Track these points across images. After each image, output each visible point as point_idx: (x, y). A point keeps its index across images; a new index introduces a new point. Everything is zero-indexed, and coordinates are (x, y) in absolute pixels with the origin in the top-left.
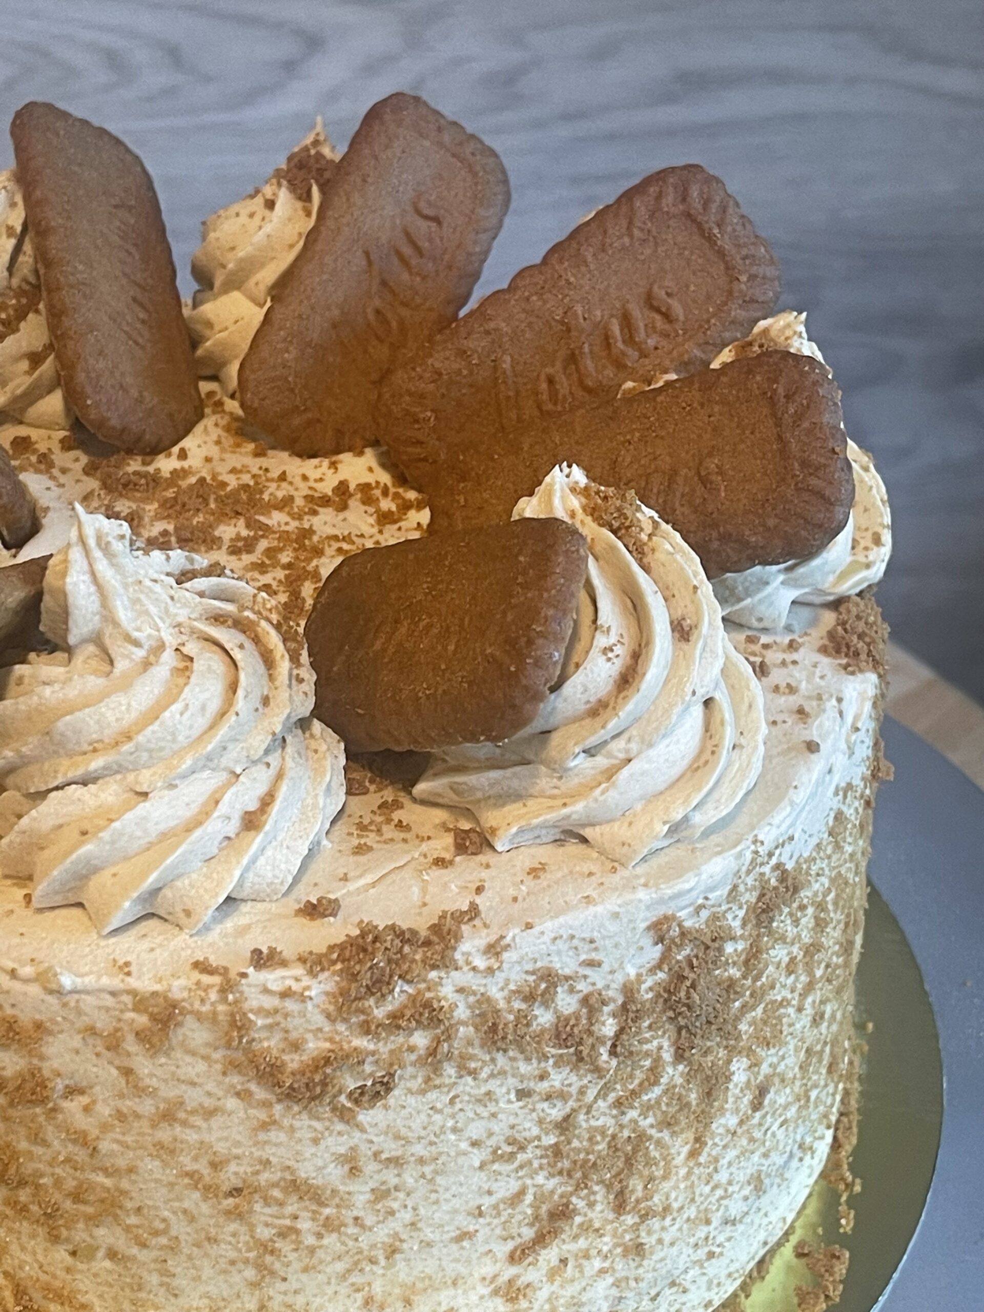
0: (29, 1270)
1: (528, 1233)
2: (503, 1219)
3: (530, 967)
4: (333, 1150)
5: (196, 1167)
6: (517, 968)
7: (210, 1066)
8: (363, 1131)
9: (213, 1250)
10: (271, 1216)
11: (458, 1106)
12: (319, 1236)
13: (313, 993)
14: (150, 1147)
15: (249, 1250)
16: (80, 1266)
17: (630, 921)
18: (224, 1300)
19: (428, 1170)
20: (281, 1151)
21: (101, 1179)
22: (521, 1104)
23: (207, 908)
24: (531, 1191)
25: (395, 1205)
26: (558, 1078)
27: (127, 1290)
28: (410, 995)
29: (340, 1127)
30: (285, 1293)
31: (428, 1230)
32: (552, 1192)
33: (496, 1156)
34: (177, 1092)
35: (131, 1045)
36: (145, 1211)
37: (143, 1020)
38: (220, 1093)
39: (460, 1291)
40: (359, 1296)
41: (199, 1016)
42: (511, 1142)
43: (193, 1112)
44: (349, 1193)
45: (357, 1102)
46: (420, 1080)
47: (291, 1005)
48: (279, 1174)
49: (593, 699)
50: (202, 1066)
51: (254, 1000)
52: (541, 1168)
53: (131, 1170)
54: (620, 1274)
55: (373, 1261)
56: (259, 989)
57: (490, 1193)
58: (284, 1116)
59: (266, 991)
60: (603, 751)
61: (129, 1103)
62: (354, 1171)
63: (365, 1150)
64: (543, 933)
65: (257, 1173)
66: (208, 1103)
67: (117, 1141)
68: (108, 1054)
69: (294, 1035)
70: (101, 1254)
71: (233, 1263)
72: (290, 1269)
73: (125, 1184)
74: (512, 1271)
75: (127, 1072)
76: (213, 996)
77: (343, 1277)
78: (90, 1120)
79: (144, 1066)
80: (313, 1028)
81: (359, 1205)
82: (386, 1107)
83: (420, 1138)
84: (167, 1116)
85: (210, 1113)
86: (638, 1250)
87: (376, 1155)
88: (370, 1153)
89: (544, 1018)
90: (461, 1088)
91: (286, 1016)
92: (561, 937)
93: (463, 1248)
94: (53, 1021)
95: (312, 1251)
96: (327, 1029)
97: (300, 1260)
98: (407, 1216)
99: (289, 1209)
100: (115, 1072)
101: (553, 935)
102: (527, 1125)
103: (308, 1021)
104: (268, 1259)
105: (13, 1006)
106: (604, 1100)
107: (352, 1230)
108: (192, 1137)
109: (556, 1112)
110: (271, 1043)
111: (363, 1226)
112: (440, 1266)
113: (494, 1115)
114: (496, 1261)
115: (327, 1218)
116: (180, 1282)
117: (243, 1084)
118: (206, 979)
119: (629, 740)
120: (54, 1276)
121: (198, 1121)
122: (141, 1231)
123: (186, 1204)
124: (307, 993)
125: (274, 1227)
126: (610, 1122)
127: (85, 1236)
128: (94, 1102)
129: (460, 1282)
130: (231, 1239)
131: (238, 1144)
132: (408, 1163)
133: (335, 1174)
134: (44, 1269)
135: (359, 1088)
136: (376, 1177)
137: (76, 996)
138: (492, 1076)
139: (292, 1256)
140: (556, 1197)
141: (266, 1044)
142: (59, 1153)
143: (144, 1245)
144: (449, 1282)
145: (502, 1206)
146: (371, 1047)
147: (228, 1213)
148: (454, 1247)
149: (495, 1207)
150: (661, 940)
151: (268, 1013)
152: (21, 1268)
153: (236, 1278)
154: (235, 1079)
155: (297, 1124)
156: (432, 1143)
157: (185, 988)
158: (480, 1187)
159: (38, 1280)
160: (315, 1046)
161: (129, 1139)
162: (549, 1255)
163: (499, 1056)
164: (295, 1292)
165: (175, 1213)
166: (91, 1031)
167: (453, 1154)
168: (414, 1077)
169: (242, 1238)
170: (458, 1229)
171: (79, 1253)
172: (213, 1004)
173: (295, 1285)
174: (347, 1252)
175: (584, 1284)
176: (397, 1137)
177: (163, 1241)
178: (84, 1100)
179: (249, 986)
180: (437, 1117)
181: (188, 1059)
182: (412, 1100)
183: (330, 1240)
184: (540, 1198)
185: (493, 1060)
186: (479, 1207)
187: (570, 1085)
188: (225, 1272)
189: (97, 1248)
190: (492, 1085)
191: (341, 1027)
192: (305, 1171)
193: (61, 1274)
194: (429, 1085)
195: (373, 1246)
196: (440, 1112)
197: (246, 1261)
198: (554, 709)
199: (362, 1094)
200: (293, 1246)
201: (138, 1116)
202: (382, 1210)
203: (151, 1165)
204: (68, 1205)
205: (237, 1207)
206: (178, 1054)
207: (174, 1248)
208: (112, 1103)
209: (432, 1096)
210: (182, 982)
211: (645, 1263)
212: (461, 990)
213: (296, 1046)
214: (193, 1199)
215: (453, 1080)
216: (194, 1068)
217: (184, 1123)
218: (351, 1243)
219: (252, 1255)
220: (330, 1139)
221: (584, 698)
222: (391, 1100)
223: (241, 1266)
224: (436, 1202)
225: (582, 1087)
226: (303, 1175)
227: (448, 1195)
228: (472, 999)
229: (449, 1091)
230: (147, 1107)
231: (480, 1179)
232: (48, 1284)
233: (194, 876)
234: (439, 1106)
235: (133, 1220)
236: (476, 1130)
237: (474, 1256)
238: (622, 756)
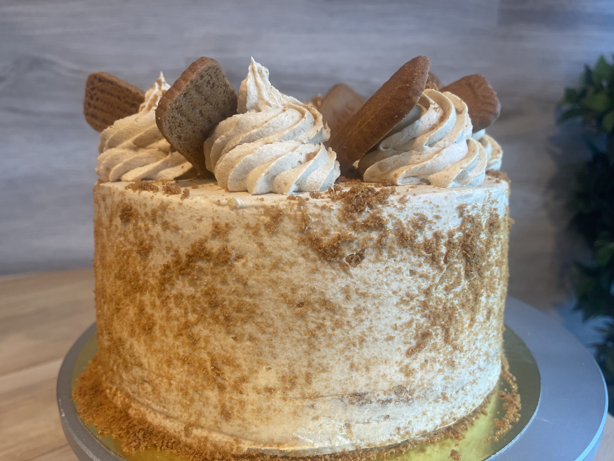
0: (218, 350)
1: (414, 343)
2: (405, 333)
3: (415, 212)
4: (340, 285)
5: (286, 291)
6: (411, 211)
7: (293, 241)
8: (352, 277)
9: (291, 334)
10: (314, 317)
11: (388, 272)
12: (333, 330)
13: (334, 208)
14: (268, 282)
15: (305, 335)
16: (238, 345)
17: (451, 202)
18: (294, 360)
19: (376, 301)
20: (319, 284)
21: (248, 300)
22: (411, 277)
23: (293, 181)
24: (415, 322)
25: (364, 317)
26: (426, 268)
27: (256, 356)
28: (371, 214)
29: (343, 274)
30: (319, 358)
31: (376, 332)
32: (423, 325)
33: (403, 301)
34: (280, 254)
35: (263, 232)
36: (265, 315)
37: (267, 219)
38: (296, 254)
39: (388, 366)
40: (348, 362)
41: (290, 217)
42: (408, 295)
43: (285, 264)
44: (346, 308)
45: (350, 262)
46: (374, 256)
47: (325, 213)
48: (318, 296)
49: (432, 124)
50: (289, 241)
51: (312, 210)
52: (419, 311)
53: (261, 294)
54: (446, 374)
55: (354, 345)
56: (313, 205)
57: (400, 318)
58: (321, 267)
59: (316, 206)
60: (436, 145)
61: (261, 260)
62: (348, 298)
63: (352, 287)
64: (420, 198)
65: (310, 295)
66: (292, 259)
67: (255, 280)
68: (253, 236)
69: (326, 228)
70: (246, 337)
71: (298, 341)
72: (322, 346)
73: (257, 302)
74: (407, 361)
75: (261, 245)
76: (295, 208)
77: (342, 351)
78: (245, 270)
79: (267, 241)
80: (333, 225)
81: (349, 315)
82: (361, 267)
83: (374, 285)
84: (275, 266)
85: (292, 264)
86: (452, 364)
87: (357, 290)
88: (354, 289)
89: (420, 239)
90: (389, 264)
91: (323, 217)
92: (427, 201)
93: (389, 344)
94: (233, 223)
95: (330, 336)
96: (339, 226)
97: (325, 341)
98: (367, 323)
99: (322, 315)
100: (256, 246)
101: (424, 200)
102: (414, 288)
103: (332, 221)
104: (313, 339)
105: (218, 217)
106: (442, 285)
107: (346, 328)
108: (285, 276)
109: (425, 285)
110: (316, 231)
111: (351, 326)
112: (380, 352)
113: (402, 280)
114: (401, 355)
115: (337, 320)
116: (277, 351)
117: (305, 250)
118: (292, 202)
119: (445, 141)
120: (227, 352)
121: (287, 268)
122: (262, 325)
123: (281, 311)
124: (332, 207)
125: (316, 323)
126: (444, 297)
127: (240, 329)
128: (247, 261)
129: (388, 362)
130: (298, 328)
131: (302, 280)
132: (368, 296)
133: (341, 297)
134: (224, 348)
135: (351, 255)
136: (356, 302)
137: (242, 210)
138: (401, 260)
139: (323, 339)
140: (424, 327)
141: (315, 231)
142: (232, 288)
143: (264, 332)
144: (384, 361)
145: (404, 327)
146: (356, 236)
147: (297, 314)
148: (386, 343)
149: (401, 326)
150: (461, 215)
151: (317, 216)
152: (214, 349)
153: (300, 349)
154: (303, 248)
155: (326, 271)
156: (378, 289)
157: (284, 204)
158: (396, 315)
159: (220, 354)
160: (334, 233)
161: (260, 278)
162: (422, 356)
163: (404, 251)
164: (323, 357)
165: (276, 315)
166: (248, 227)
167: (386, 296)
168: (371, 254)
169: (303, 329)
170: (388, 334)
171: (238, 338)
172: (295, 211)
173: (324, 354)
174: (344, 339)
175: (433, 374)
176: (365, 283)
177: (271, 330)
178: (243, 261)
179: (310, 203)
180: (380, 276)
181: (284, 237)
182: (371, 265)
183: (338, 332)
184: (419, 327)
185: (402, 253)
186: (396, 325)
187: (430, 273)
188: (295, 346)
189: (245, 335)
190: (401, 264)
191: (345, 226)
192: (329, 295)
193: (230, 350)
194: (377, 260)
195: (354, 337)
196: (381, 273)
197: (304, 340)
198: (418, 126)
199: (352, 259)
200: (323, 334)
201: (264, 267)
202: (359, 319)
203: (268, 291)
204: (235, 314)
205: (301, 311)
206: (280, 235)
207: (275, 334)
208: (254, 261)
209: (378, 265)
210: (284, 202)
211: (455, 371)
212: (390, 216)
213: (326, 233)
214: (284, 309)
215: (386, 259)
216: (287, 242)
217: (282, 270)
218: (346, 334)
219: (306, 337)
220: (339, 280)
221: (429, 123)
222: (363, 264)
223: (302, 343)
224: (379, 319)
225: (434, 275)
226: (328, 297)
227: (383, 317)
228: (394, 221)
229: (385, 264)
230: (267, 262)
231: (395, 311)
232: (224, 356)
233: (289, 171)
234: (381, 270)
235: (260, 320)
236: (395, 286)
237: (394, 349)
238: (443, 146)
